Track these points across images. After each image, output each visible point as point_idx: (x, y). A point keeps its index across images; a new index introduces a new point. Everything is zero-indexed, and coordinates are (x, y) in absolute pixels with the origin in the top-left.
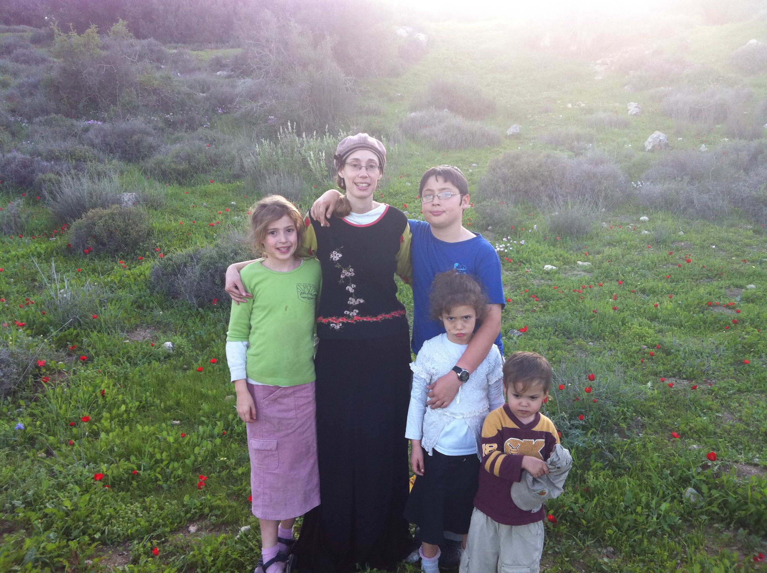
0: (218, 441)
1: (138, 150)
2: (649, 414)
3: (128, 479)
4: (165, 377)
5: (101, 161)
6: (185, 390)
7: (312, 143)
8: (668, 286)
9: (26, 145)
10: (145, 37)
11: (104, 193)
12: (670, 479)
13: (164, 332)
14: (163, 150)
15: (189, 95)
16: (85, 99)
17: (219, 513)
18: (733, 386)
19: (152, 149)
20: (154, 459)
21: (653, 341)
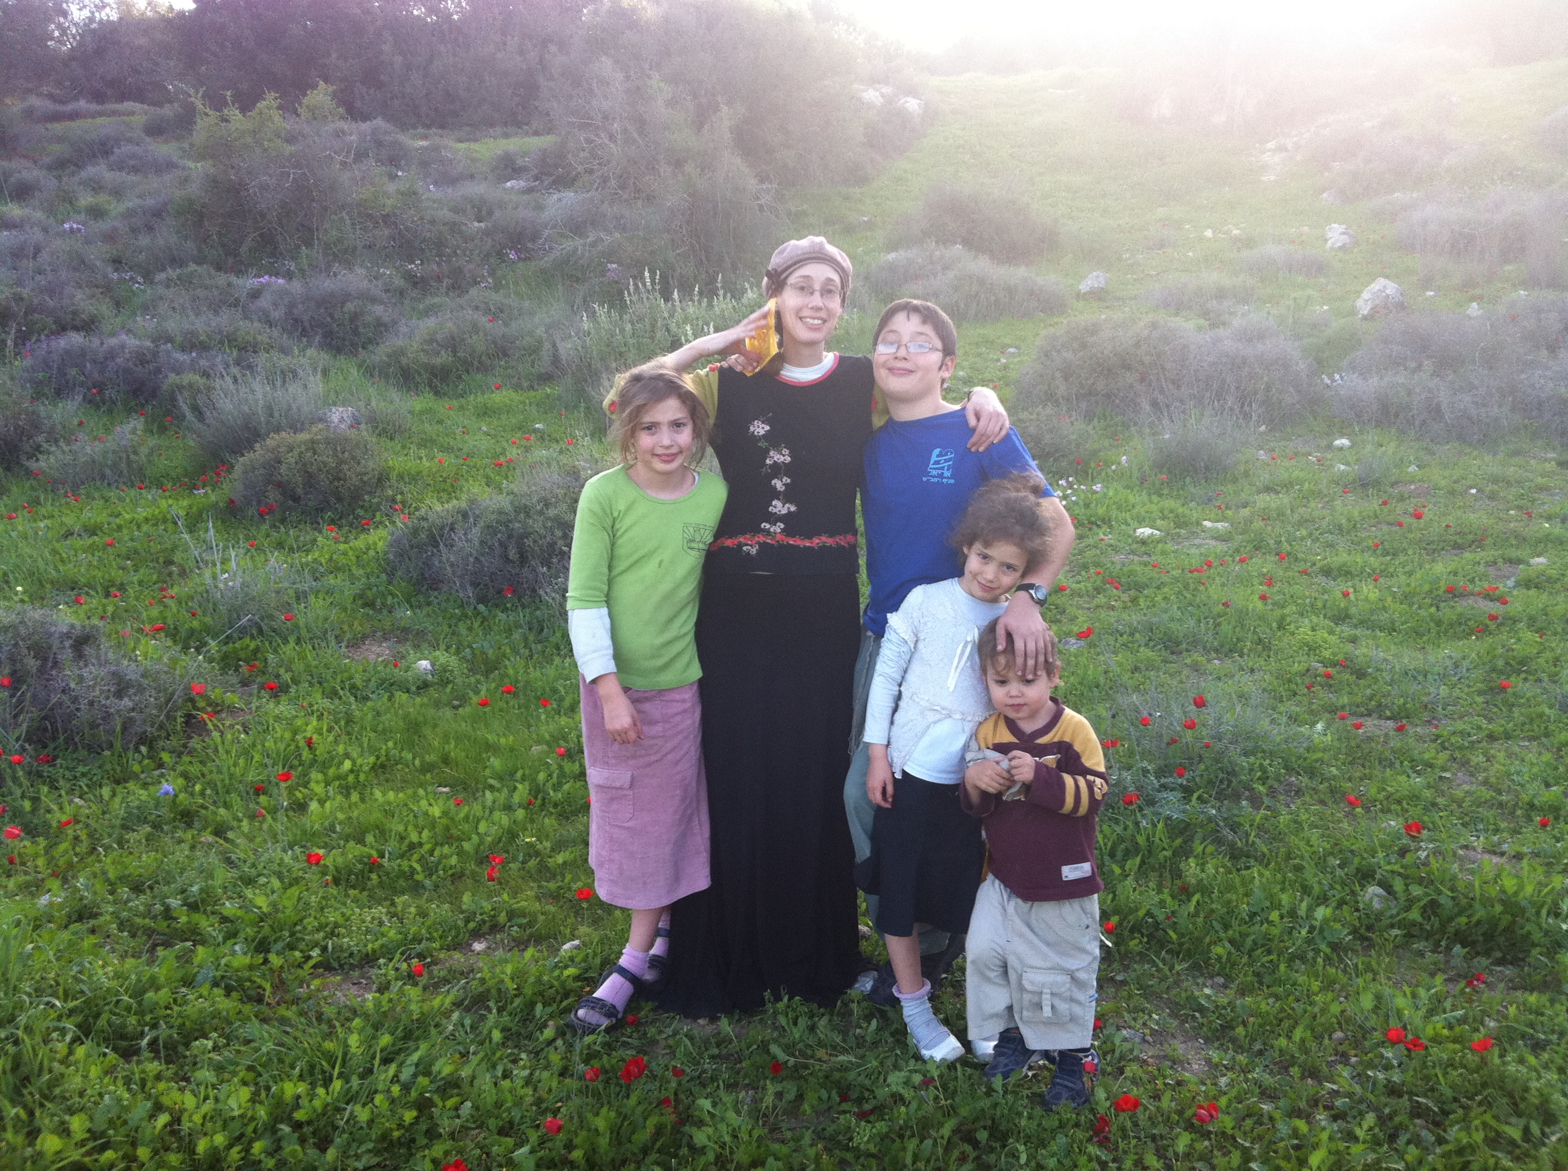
0: (520, 814)
1: (356, 332)
2: (1312, 773)
3: (362, 871)
4: (421, 719)
5: (285, 351)
6: (458, 739)
7: (691, 310)
8: (1374, 562)
9: (144, 323)
10: (365, 118)
11: (294, 406)
12: (1339, 872)
13: (417, 647)
14: (403, 329)
15: (454, 228)
16: (252, 236)
17: (525, 921)
18: (1479, 728)
19: (381, 328)
20: (407, 842)
21: (1334, 654)
